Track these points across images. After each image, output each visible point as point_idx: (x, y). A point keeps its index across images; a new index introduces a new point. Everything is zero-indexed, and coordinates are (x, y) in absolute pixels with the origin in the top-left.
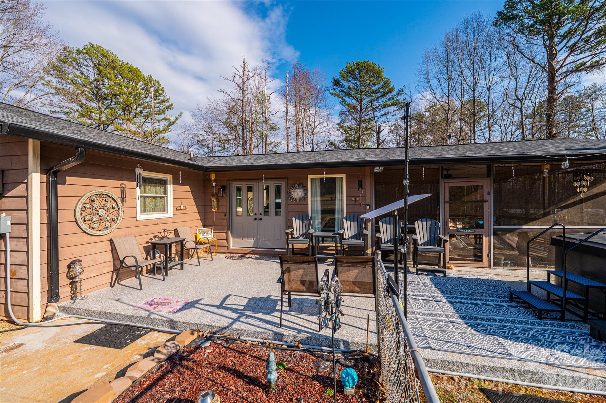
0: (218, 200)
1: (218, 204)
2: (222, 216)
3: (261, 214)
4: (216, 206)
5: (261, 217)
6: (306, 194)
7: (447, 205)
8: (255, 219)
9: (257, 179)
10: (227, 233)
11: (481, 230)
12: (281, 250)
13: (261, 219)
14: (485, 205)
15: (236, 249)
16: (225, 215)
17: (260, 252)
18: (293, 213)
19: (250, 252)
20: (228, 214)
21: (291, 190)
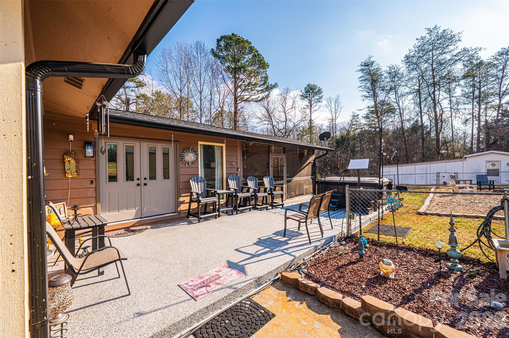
0: (77, 161)
1: (77, 167)
2: (87, 184)
3: (145, 179)
4: (74, 170)
5: (145, 181)
6: (197, 159)
7: (272, 168)
8: (138, 185)
9: (143, 139)
10: (96, 206)
11: (282, 181)
12: (172, 214)
13: (145, 184)
14: (284, 167)
15: (113, 225)
16: (92, 182)
17: (148, 222)
18: (185, 176)
19: (135, 224)
20: (94, 181)
21: (184, 153)
